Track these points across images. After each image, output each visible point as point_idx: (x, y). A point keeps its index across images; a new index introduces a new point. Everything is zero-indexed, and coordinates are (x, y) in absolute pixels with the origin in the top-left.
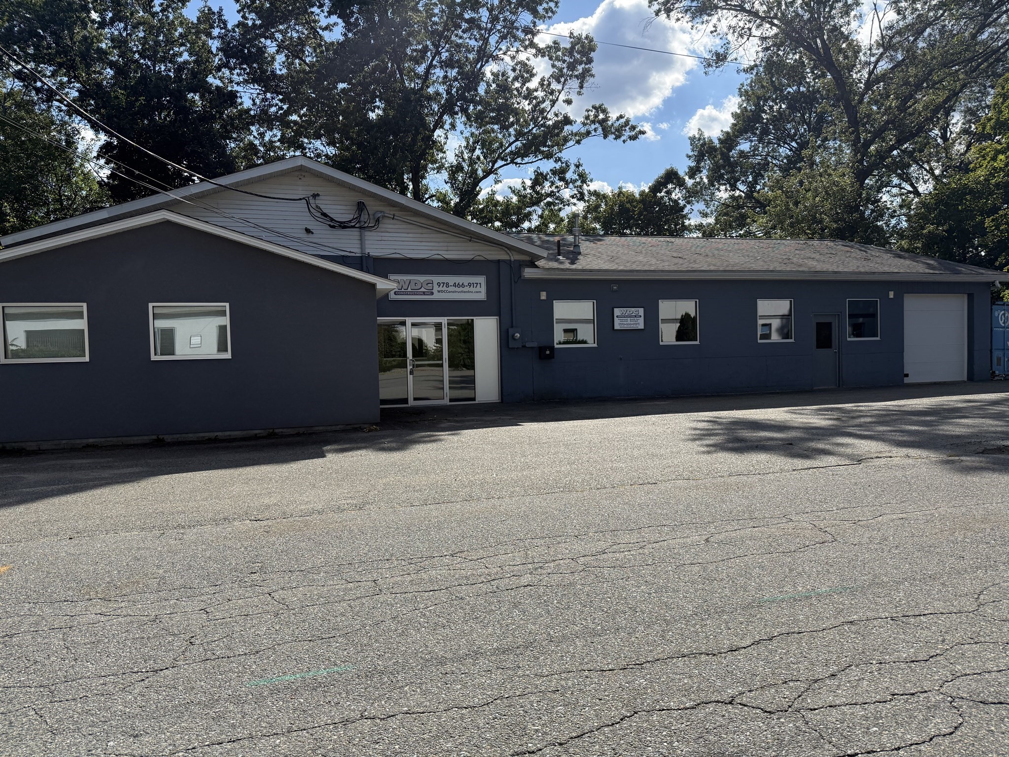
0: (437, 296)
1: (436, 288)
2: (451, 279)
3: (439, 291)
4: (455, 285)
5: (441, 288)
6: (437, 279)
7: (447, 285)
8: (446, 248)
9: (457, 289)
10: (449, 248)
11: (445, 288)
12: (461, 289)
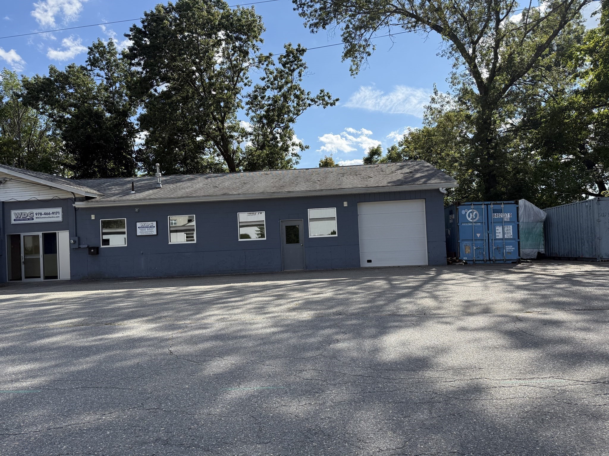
0: (35, 221)
1: (35, 216)
2: (43, 211)
3: (36, 218)
4: (45, 214)
5: (37, 216)
6: (35, 211)
7: (41, 214)
8: (38, 194)
9: (46, 216)
10: (40, 194)
11: (40, 216)
12: (48, 216)
